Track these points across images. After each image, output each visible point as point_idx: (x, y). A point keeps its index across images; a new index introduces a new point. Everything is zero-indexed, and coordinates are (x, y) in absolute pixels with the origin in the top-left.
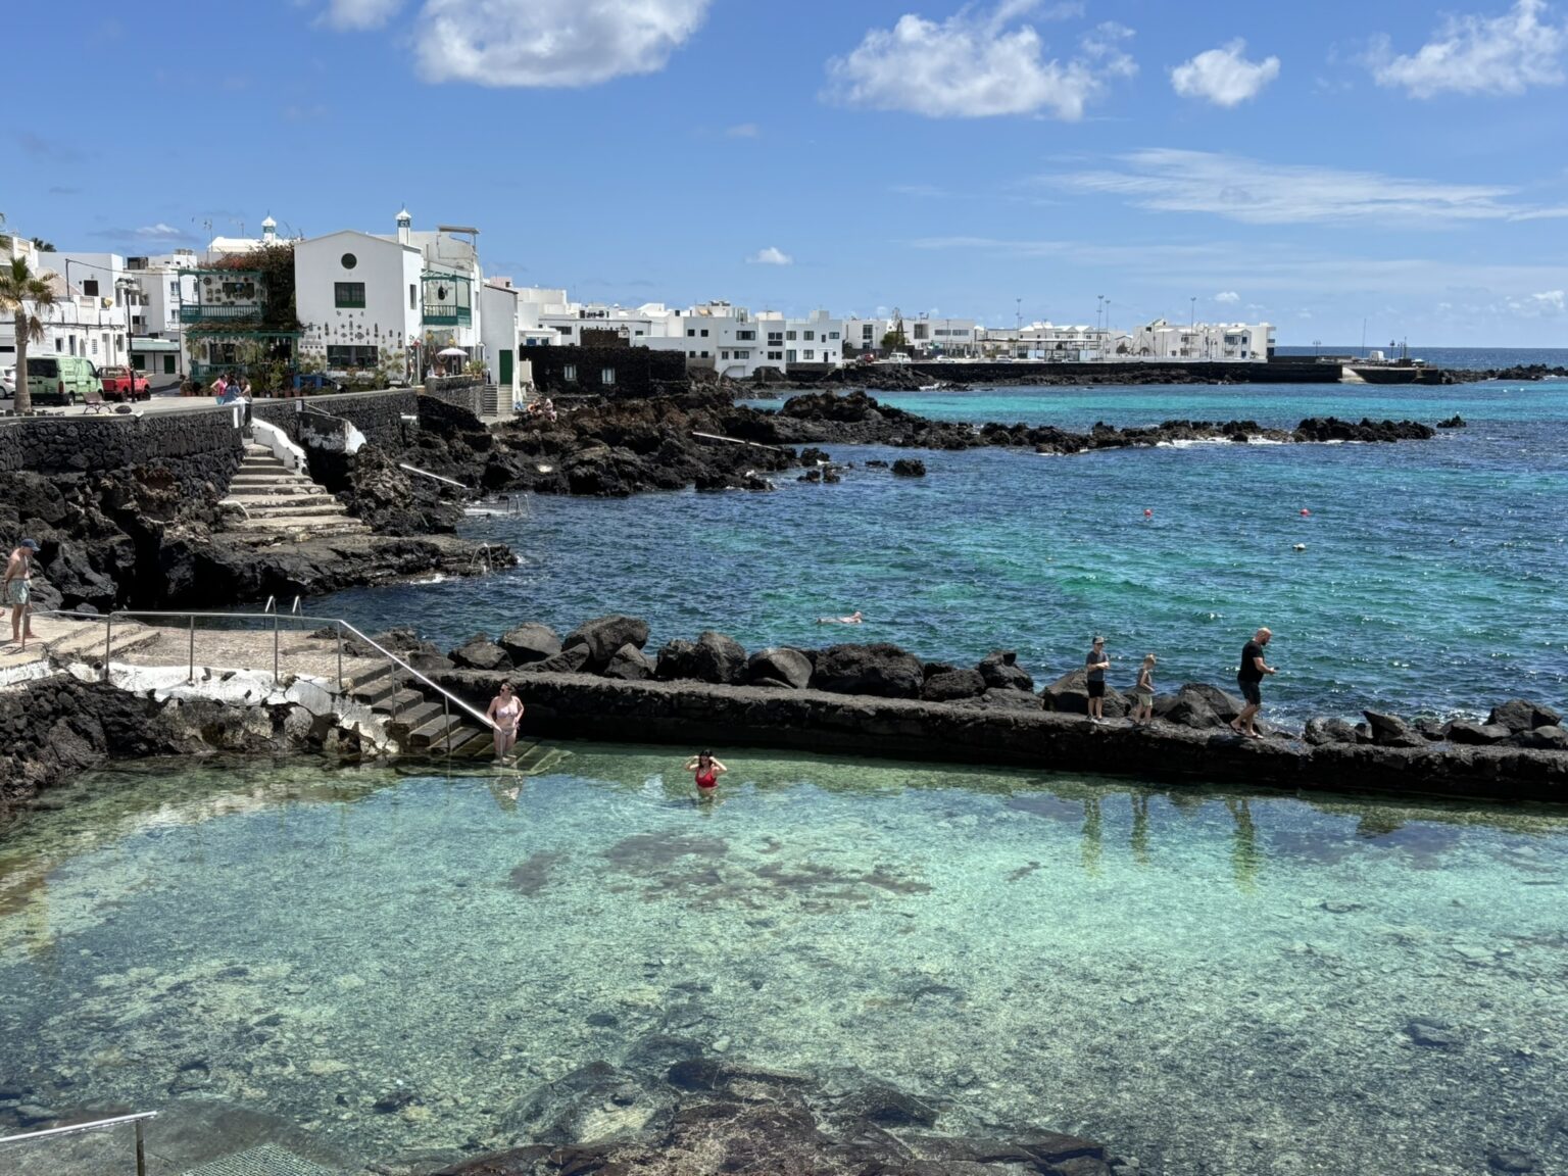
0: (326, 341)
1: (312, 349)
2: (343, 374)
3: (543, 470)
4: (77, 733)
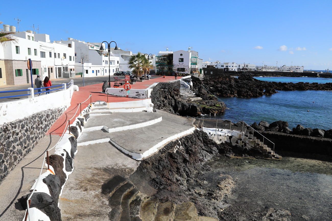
0: (177, 67)
3: (211, 88)
4: (199, 140)
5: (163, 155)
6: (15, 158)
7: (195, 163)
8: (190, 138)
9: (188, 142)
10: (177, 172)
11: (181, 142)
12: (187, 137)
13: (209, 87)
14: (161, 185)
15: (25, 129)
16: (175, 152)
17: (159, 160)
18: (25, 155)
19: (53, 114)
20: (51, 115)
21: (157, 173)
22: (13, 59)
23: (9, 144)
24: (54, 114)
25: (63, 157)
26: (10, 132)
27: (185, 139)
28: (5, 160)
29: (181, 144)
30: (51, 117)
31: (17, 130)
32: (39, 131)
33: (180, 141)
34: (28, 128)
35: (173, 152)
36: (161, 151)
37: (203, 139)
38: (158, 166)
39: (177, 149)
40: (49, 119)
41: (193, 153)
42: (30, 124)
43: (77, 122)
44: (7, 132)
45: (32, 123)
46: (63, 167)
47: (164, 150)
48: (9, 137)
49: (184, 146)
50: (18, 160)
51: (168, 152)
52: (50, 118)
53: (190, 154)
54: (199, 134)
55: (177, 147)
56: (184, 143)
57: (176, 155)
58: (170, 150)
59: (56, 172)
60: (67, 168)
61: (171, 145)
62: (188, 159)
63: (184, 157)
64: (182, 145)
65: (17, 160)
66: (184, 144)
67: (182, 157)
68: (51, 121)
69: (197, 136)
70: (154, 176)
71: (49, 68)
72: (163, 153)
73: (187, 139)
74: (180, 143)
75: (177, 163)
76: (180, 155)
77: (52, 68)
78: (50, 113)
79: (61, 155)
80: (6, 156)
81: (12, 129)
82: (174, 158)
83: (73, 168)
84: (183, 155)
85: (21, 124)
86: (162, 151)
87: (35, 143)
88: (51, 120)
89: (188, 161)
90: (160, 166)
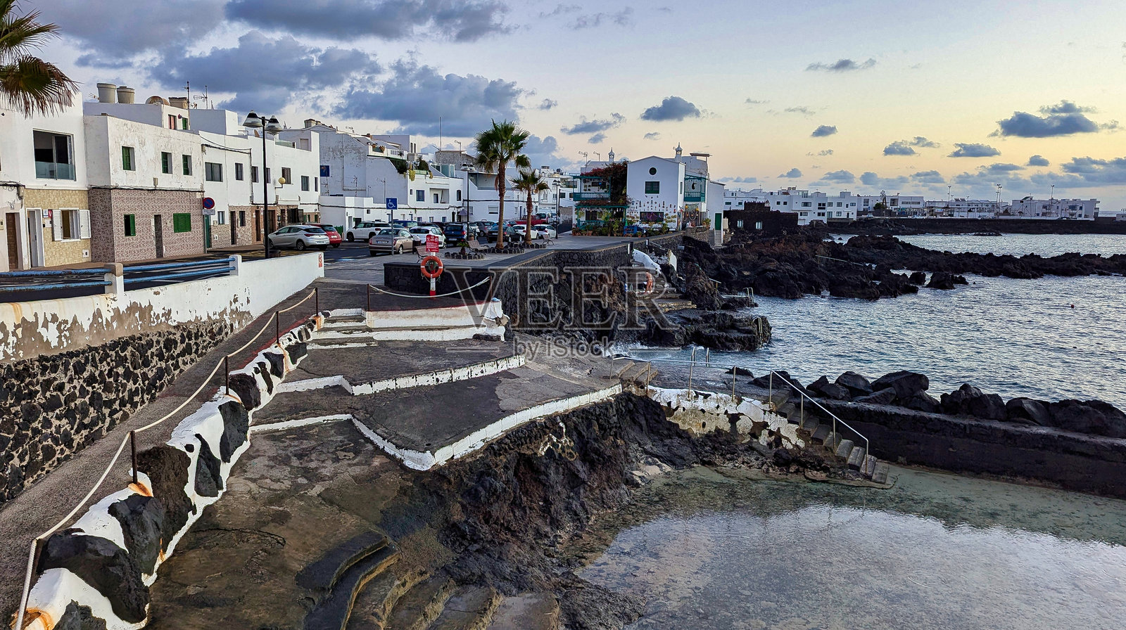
0: (640, 209)
1: (633, 212)
2: (647, 225)
3: (746, 273)
4: (635, 423)
5: (501, 460)
6: (49, 452)
7: (605, 489)
8: (600, 415)
9: (589, 426)
10: (544, 512)
11: (565, 424)
12: (589, 412)
13: (740, 272)
14: (475, 542)
15: (86, 375)
16: (543, 454)
17: (481, 474)
18: (81, 446)
19: (190, 339)
20: (182, 342)
21: (470, 508)
22: (113, 184)
23: (31, 414)
24: (192, 342)
25: (189, 454)
26: (35, 380)
27: (582, 418)
28: (14, 453)
29: (564, 430)
30: (180, 347)
31: (61, 377)
32: (135, 384)
33: (563, 421)
34: (97, 374)
35: (536, 454)
36: (493, 448)
37: (646, 420)
38: (476, 490)
39: (548, 446)
40: (175, 355)
41: (604, 458)
42: (105, 362)
43: (260, 364)
44: (27, 380)
45: (112, 361)
46: (186, 482)
47: (506, 444)
48: (32, 395)
49: (575, 438)
50: (58, 458)
51: (519, 454)
52: (178, 351)
53: (594, 462)
54: (634, 405)
55: (550, 439)
56: (576, 428)
57: (545, 461)
58: (525, 446)
59: (158, 492)
60: (201, 485)
61: (532, 431)
62: (583, 476)
63: (569, 470)
64: (569, 434)
65: (55, 459)
66: (573, 431)
67: (564, 469)
68: (180, 359)
69: (630, 411)
70: (457, 515)
71: (232, 214)
72: (500, 455)
73: (587, 418)
74: (561, 428)
75: (544, 485)
76: (557, 464)
77: (242, 213)
78: (178, 337)
79: (184, 450)
80: (19, 441)
81: (43, 374)
82: (538, 472)
83: (222, 488)
84: (566, 463)
85: (72, 362)
86: (496, 447)
87: (119, 415)
88: (178, 355)
89: (584, 482)
90: (480, 489)
